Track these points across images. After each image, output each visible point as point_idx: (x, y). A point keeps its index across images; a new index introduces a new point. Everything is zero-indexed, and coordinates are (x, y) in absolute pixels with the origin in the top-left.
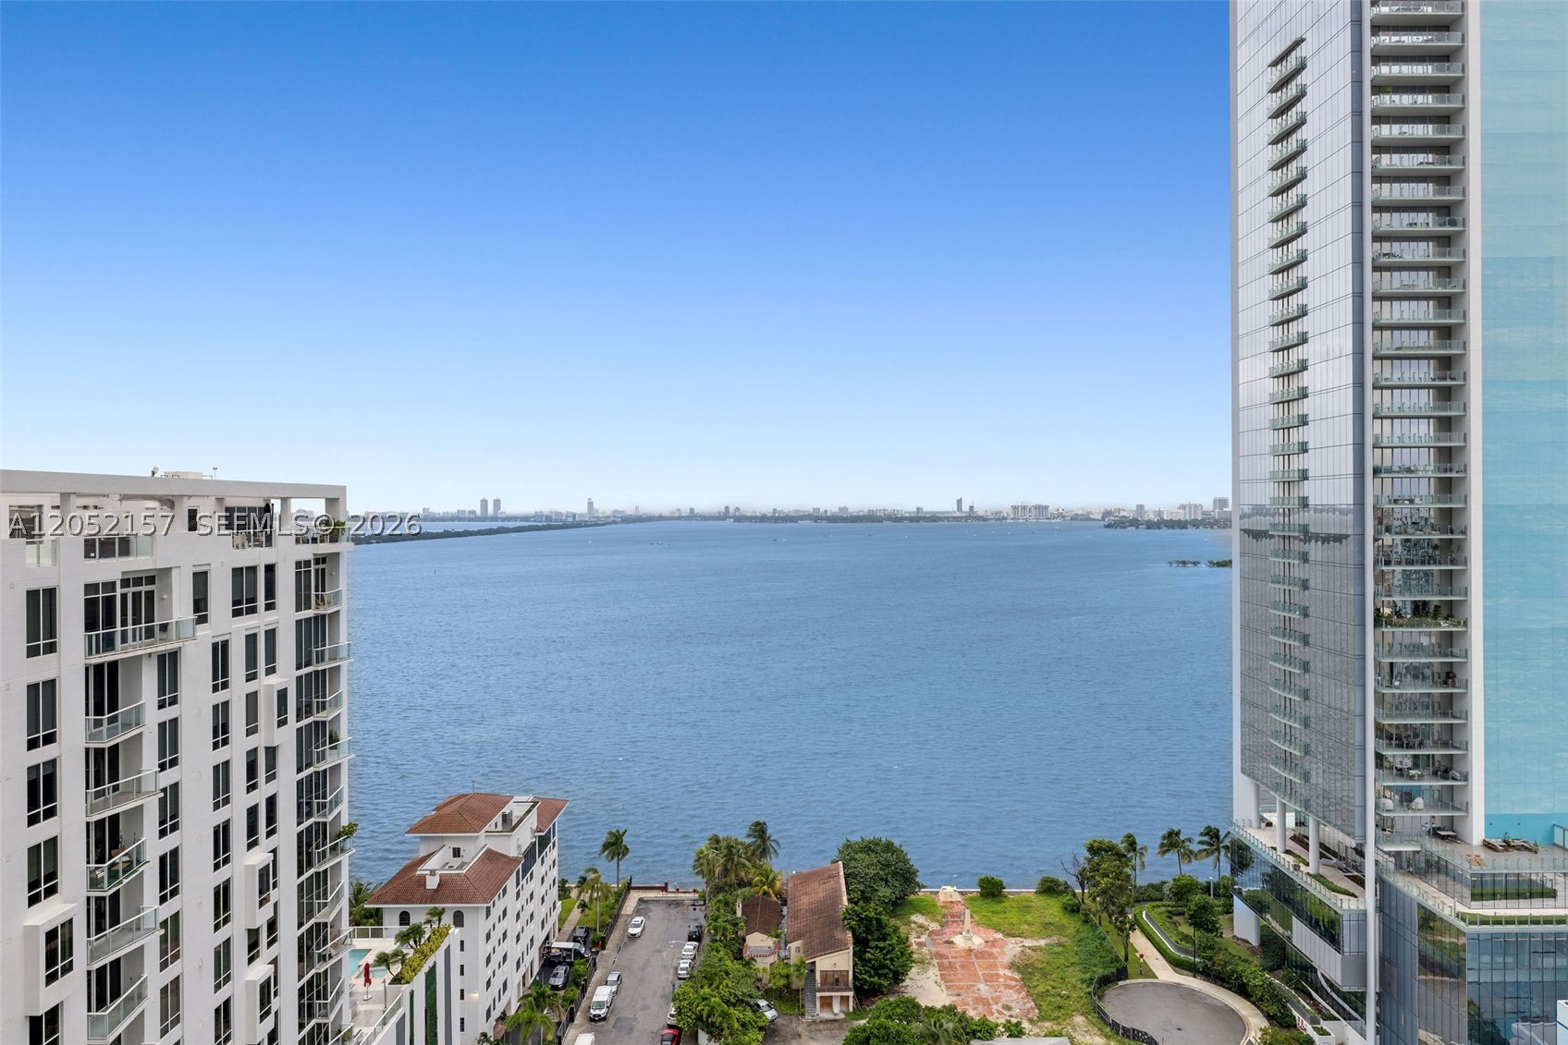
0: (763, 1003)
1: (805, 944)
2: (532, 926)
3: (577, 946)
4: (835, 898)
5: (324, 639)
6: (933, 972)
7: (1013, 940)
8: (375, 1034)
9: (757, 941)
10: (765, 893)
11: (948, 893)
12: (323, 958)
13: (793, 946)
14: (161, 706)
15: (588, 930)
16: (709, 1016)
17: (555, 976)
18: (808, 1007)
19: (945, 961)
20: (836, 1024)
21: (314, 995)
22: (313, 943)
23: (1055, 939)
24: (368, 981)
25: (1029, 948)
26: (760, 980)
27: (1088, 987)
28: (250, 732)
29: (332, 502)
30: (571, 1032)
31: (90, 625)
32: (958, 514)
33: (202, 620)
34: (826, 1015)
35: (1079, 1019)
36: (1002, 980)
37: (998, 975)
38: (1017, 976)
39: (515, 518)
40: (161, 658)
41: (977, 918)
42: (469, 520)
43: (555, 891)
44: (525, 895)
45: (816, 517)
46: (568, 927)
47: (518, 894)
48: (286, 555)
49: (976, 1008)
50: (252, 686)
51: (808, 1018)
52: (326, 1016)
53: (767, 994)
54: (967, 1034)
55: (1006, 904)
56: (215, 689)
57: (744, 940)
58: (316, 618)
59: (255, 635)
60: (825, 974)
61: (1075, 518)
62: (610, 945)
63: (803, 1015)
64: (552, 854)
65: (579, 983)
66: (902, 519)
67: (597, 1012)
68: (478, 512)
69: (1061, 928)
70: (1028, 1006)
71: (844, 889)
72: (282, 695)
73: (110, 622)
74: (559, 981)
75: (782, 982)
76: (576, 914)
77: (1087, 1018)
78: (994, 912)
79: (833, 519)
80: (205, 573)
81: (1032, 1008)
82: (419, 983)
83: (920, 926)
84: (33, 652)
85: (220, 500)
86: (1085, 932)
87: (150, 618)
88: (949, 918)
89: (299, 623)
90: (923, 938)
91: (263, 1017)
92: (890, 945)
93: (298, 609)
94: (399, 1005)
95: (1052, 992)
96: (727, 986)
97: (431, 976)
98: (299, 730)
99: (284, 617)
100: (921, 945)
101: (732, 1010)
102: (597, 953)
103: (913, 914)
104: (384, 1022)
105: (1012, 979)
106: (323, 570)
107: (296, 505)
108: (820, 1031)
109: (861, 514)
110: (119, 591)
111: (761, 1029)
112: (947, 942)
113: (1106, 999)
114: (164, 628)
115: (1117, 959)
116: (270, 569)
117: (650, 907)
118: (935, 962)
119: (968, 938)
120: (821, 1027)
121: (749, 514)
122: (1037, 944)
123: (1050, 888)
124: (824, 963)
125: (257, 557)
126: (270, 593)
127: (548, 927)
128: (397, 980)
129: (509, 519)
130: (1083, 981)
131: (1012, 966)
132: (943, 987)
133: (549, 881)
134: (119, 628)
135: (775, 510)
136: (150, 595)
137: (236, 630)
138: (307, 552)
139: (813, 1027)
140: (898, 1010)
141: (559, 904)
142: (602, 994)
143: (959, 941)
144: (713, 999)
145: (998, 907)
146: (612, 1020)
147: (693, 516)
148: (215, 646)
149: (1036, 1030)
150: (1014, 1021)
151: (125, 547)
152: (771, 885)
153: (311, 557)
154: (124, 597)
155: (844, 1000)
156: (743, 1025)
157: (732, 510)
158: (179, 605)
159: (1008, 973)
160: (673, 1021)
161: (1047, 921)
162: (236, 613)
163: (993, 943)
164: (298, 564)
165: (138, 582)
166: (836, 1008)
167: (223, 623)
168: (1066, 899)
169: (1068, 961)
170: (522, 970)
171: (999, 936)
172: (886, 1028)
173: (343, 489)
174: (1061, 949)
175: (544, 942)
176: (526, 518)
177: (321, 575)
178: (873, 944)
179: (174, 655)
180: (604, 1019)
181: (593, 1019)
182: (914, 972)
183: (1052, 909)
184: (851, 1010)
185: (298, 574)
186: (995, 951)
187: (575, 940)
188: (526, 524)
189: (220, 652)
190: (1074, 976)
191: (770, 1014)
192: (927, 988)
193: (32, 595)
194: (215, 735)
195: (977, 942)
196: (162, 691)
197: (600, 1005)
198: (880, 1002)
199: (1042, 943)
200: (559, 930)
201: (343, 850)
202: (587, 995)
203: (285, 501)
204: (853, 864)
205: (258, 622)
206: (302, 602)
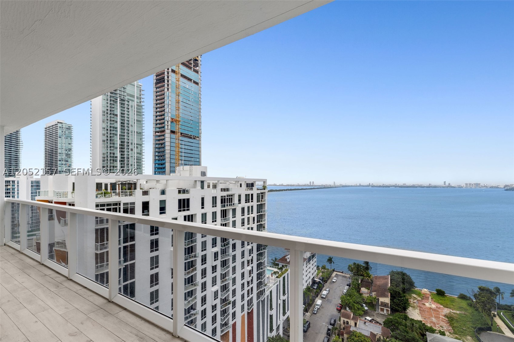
0: (364, 305)
1: (377, 293)
2: (310, 274)
3: (320, 281)
4: (387, 284)
5: (262, 209)
6: (417, 311)
7: (447, 309)
8: (272, 286)
9: (363, 290)
10: (368, 279)
11: (425, 291)
12: (262, 269)
13: (374, 293)
14: (233, 218)
15: (323, 278)
16: (349, 304)
17: (315, 286)
18: (377, 309)
19: (422, 309)
20: (385, 316)
21: (260, 276)
22: (260, 265)
23: (463, 312)
24: (272, 276)
25: (453, 312)
26: (364, 299)
27: (475, 329)
28: (248, 224)
29: (264, 182)
30: (317, 299)
31: (222, 203)
32: (444, 186)
33: (240, 203)
34: (382, 313)
35: (469, 338)
36: (441, 319)
37: (440, 317)
38: (446, 319)
39: (317, 186)
40: (233, 209)
41: (434, 300)
42: (307, 186)
43: (316, 268)
44: (308, 267)
45: (395, 186)
46: (319, 276)
47: (306, 266)
48: (255, 192)
49: (430, 324)
50: (249, 216)
51: (377, 312)
52: (262, 280)
53: (366, 303)
54: (425, 329)
55: (446, 298)
56: (242, 216)
57: (361, 289)
58: (261, 204)
59: (249, 207)
60: (382, 302)
61: (492, 187)
62: (328, 282)
63: (375, 311)
64: (315, 260)
65: (320, 289)
66: (424, 187)
67: (323, 296)
68: (309, 185)
69: (466, 310)
70: (450, 328)
71: (389, 282)
72: (254, 218)
73: (225, 203)
74: (315, 287)
75: (370, 301)
76: (321, 274)
77: (472, 338)
78: (440, 299)
79: (401, 187)
80: (240, 195)
81: (451, 329)
82: (281, 279)
83: (415, 298)
84: (213, 207)
85: (245, 182)
86: (476, 313)
87: (232, 202)
88: (424, 297)
89: (257, 205)
90: (415, 301)
91: (249, 277)
92: (402, 299)
93: (257, 202)
94: (277, 282)
95: (460, 327)
96: (354, 298)
97: (284, 278)
98: (257, 225)
99: (255, 204)
100: (414, 303)
101: (355, 304)
102: (325, 283)
103: (413, 294)
104: (274, 284)
105: (444, 319)
106: (263, 195)
107: (257, 183)
108: (380, 316)
109: (410, 185)
110: (226, 197)
111: (363, 311)
112: (423, 304)
113: (481, 335)
114: (234, 204)
115: (488, 324)
116: (252, 195)
117: (338, 276)
118: (418, 308)
119: (430, 304)
120: (380, 315)
121: (376, 185)
122: (456, 312)
123: (463, 297)
124: (382, 300)
125: (250, 192)
126: (252, 199)
127: (314, 275)
128: (277, 277)
129: (315, 186)
130: (472, 327)
131: (445, 316)
132: (420, 315)
133: (314, 265)
134: (226, 204)
135: (383, 184)
136: (232, 198)
137: (246, 205)
138: (259, 192)
139: (378, 315)
140: (402, 317)
141: (317, 271)
142: (324, 292)
143: (427, 305)
144: (350, 300)
145: (443, 299)
146: (326, 299)
147: (360, 186)
148: (242, 208)
149: (452, 336)
150: (442, 331)
151: (228, 190)
152: (369, 277)
153: (260, 193)
154: (227, 198)
155: (387, 310)
156: (358, 309)
157: (371, 184)
158: (236, 200)
159: (444, 318)
160: (341, 303)
161: (461, 306)
162: (246, 202)
163: (439, 308)
164: (257, 194)
165: (230, 196)
166: (385, 312)
167: (243, 204)
168: (469, 302)
169: (467, 320)
170: (307, 283)
171: (442, 306)
172: (397, 320)
173: (266, 180)
174: (465, 316)
175: (313, 278)
176: (319, 186)
177: (262, 196)
178: (396, 298)
179: (235, 209)
180: (325, 298)
181: (322, 297)
182: (410, 308)
183: (464, 303)
184: (389, 313)
185: (257, 196)
186: (439, 310)
187: (320, 279)
189: (243, 209)
190: (469, 325)
191: (366, 308)
192: (414, 314)
193: (213, 197)
194: (242, 224)
195: (433, 306)
196: (233, 215)
197: (324, 295)
198: (397, 314)
199: (458, 312)
200: (317, 276)
201: (265, 249)
202: (321, 292)
204: (393, 277)
205: (250, 204)
206: (258, 201)
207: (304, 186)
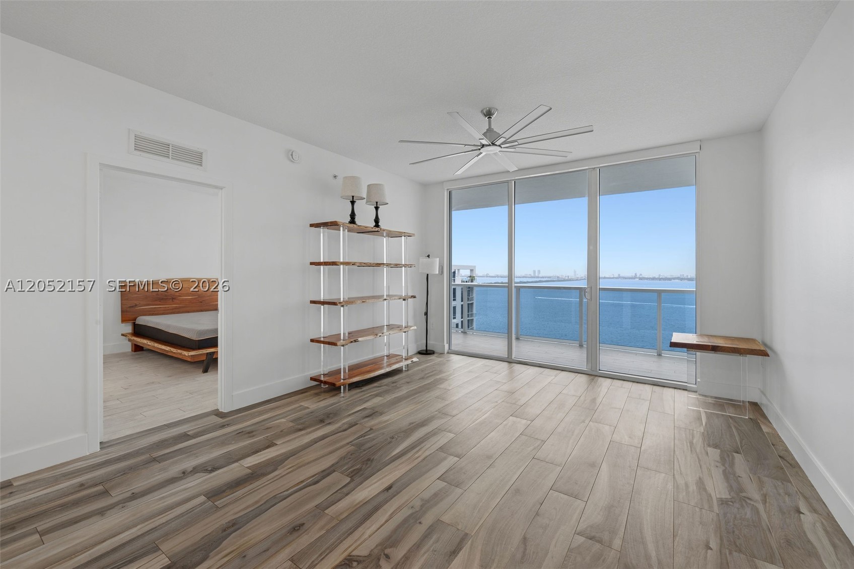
29: (472, 270)
39: (546, 277)
42: (529, 277)
58: (467, 304)
68: (532, 275)
89: (462, 305)
93: (462, 301)
99: (458, 303)
116: (454, 289)
126: (454, 296)
129: (543, 277)
135: (660, 275)
147: (619, 277)
157: (638, 275)
164: (462, 288)
173: (475, 266)
176: (550, 277)
185: (462, 291)
188: (550, 279)
203: (458, 270)
207: (523, 277)
